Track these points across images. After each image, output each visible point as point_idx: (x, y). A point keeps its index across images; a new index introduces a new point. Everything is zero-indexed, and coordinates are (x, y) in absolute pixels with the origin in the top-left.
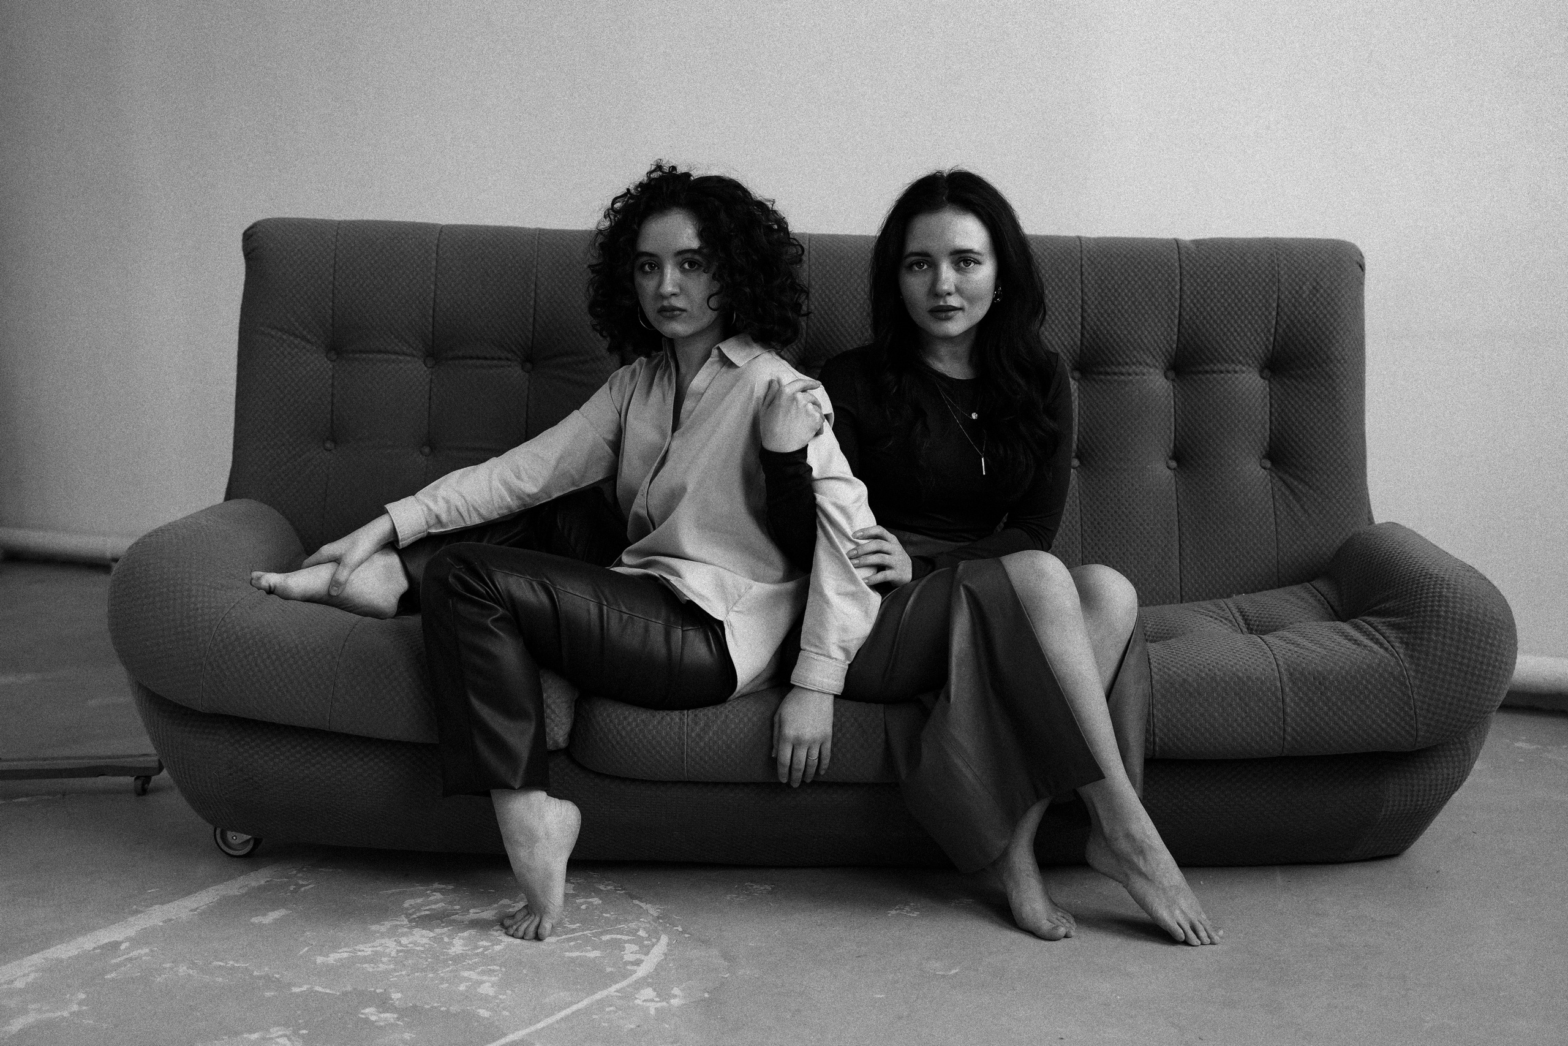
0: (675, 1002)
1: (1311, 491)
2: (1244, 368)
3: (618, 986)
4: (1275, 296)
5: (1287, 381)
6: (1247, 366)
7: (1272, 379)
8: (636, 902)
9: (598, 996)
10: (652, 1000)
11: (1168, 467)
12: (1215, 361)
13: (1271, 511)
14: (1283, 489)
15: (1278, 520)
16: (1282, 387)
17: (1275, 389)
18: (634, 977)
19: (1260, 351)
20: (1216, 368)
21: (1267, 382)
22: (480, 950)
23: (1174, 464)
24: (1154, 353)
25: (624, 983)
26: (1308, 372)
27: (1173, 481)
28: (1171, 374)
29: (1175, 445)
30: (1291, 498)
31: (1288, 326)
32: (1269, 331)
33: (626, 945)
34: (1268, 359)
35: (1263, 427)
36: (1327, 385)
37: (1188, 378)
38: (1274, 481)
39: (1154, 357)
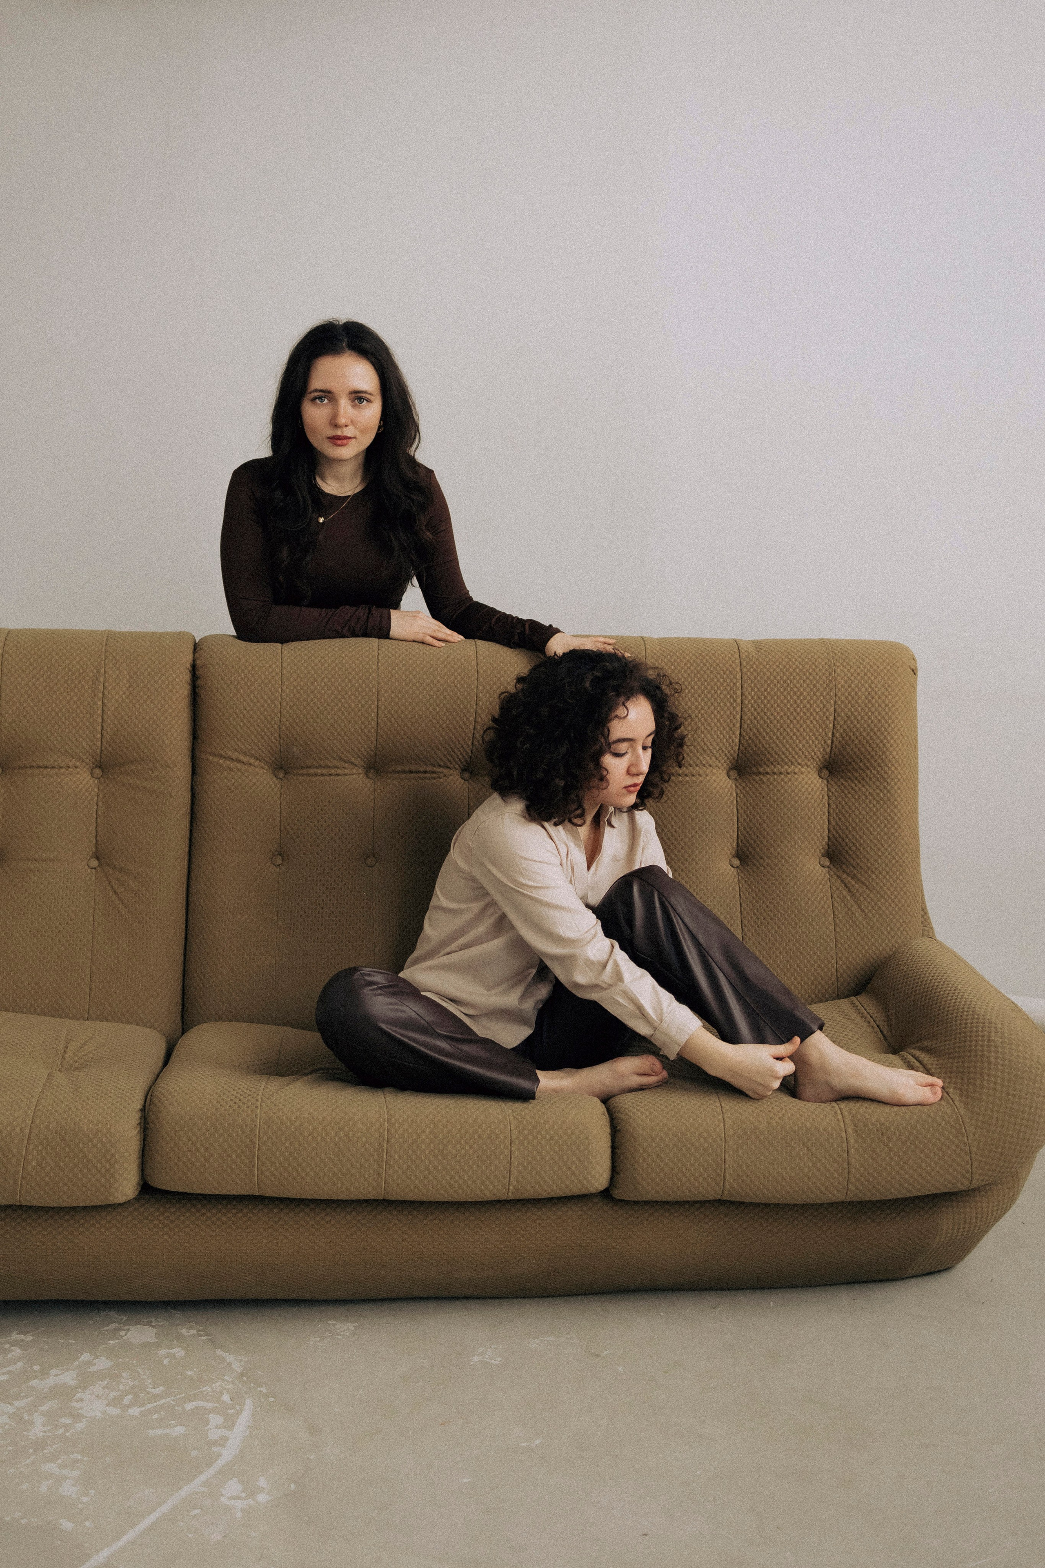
0: (262, 1498)
1: (868, 892)
2: (803, 770)
3: (203, 1477)
4: (832, 702)
5: (844, 782)
6: (805, 767)
7: (830, 780)
8: (219, 1352)
9: (183, 1493)
10: (237, 1498)
11: (732, 866)
12: (776, 763)
13: (830, 911)
14: (841, 888)
15: (837, 920)
16: (839, 787)
17: (833, 790)
18: (220, 1463)
19: (819, 753)
20: (775, 770)
21: (825, 782)
22: (61, 1431)
23: (736, 862)
24: (717, 755)
25: (211, 1472)
26: (864, 775)
27: (736, 880)
28: (734, 774)
29: (738, 844)
30: (849, 898)
31: (844, 731)
32: (826, 734)
33: (211, 1416)
34: (825, 760)
35: (822, 827)
36: (882, 787)
37: (751, 779)
38: (833, 880)
39: (717, 759)
